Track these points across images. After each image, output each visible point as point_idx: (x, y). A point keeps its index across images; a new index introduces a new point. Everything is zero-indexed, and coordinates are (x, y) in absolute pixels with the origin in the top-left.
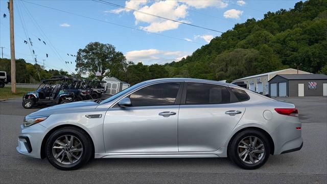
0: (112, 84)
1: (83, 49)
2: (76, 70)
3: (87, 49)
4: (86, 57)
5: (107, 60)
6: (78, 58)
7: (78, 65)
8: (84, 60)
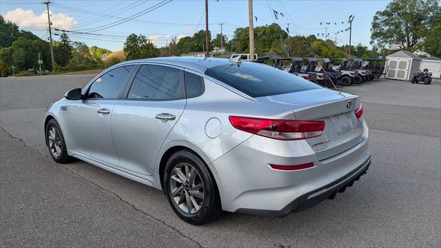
0: (398, 62)
1: (382, 11)
2: (371, 43)
3: (388, 9)
4: (386, 23)
5: (423, 22)
6: (375, 25)
7: (375, 35)
8: (383, 27)
